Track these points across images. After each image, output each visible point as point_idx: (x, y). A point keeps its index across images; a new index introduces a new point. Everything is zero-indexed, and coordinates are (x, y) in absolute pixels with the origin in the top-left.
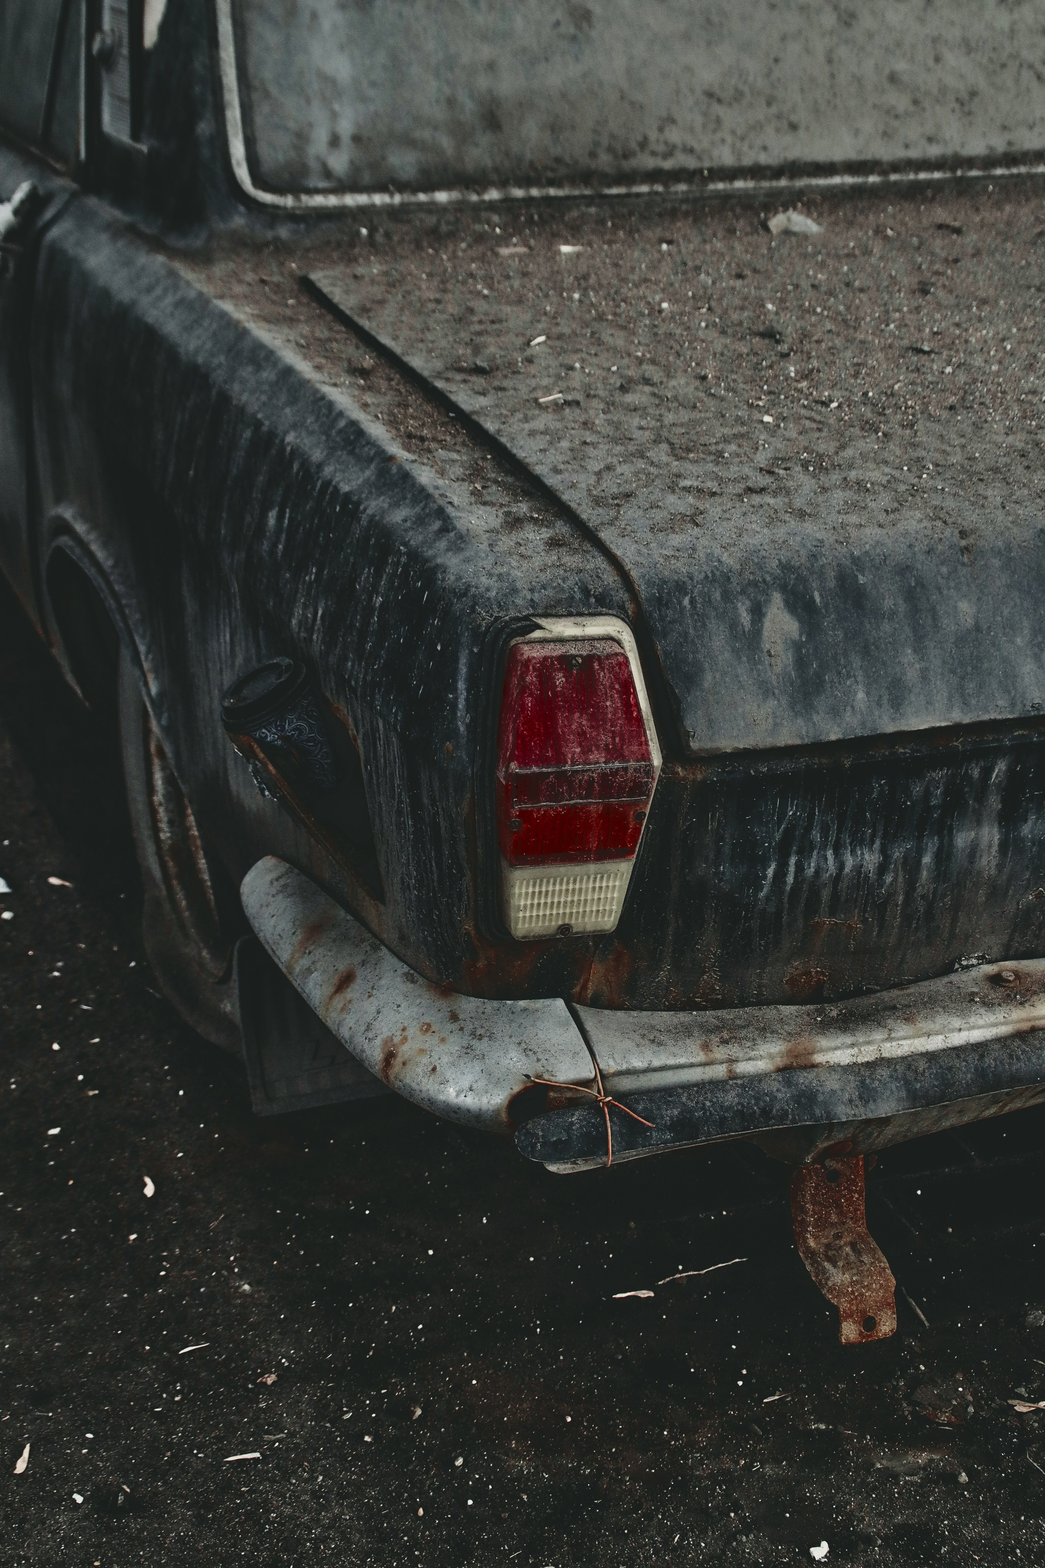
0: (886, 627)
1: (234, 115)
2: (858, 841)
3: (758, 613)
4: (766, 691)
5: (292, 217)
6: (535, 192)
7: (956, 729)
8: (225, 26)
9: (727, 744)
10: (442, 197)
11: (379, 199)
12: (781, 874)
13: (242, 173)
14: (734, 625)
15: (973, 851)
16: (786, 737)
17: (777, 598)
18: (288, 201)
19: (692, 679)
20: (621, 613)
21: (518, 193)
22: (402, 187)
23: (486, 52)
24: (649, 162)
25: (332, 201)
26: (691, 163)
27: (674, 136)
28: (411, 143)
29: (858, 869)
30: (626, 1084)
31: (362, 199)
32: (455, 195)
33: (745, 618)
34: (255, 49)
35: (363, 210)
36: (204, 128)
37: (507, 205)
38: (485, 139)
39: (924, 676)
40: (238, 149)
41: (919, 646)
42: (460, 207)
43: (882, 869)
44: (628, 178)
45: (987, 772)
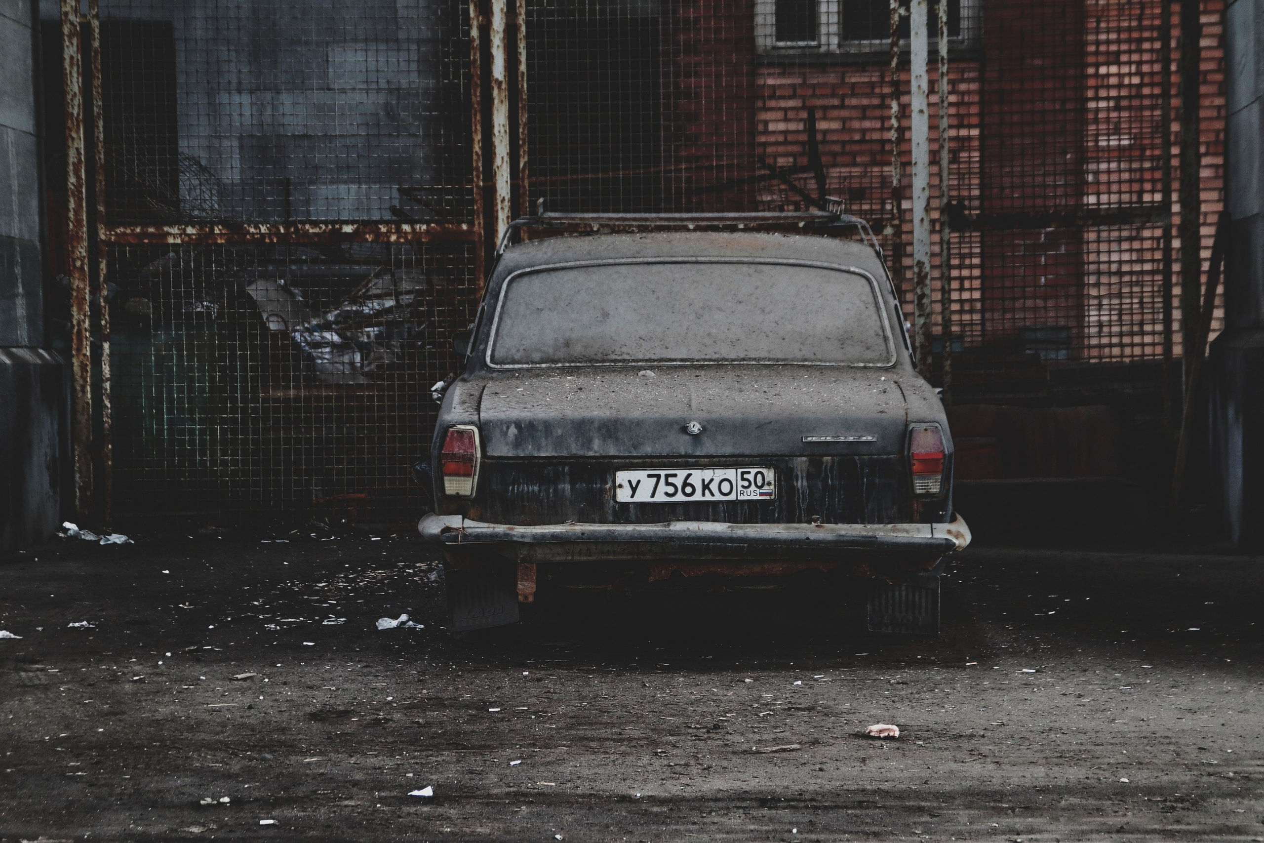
0: (539, 433)
1: (491, 343)
2: (533, 484)
3: (508, 428)
4: (507, 444)
5: (499, 371)
6: (573, 364)
7: (553, 457)
8: (496, 319)
9: (496, 454)
10: (544, 365)
11: (525, 366)
12: (513, 489)
13: (488, 359)
14: (502, 430)
15: (564, 490)
16: (510, 455)
17: (513, 425)
18: (498, 367)
19: (490, 440)
20: (476, 425)
21: (568, 365)
22: (533, 363)
23: (571, 325)
24: (613, 357)
25: (511, 366)
26: (628, 357)
27: (624, 350)
28: (540, 350)
29: (533, 491)
30: (469, 531)
31: (520, 366)
32: (548, 365)
33: (505, 428)
34: (503, 325)
35: (520, 369)
36: (482, 347)
37: (563, 368)
38: (563, 350)
39: (547, 445)
40: (489, 353)
41: (546, 438)
42: (549, 368)
43: (540, 491)
44: (604, 361)
45: (563, 469)
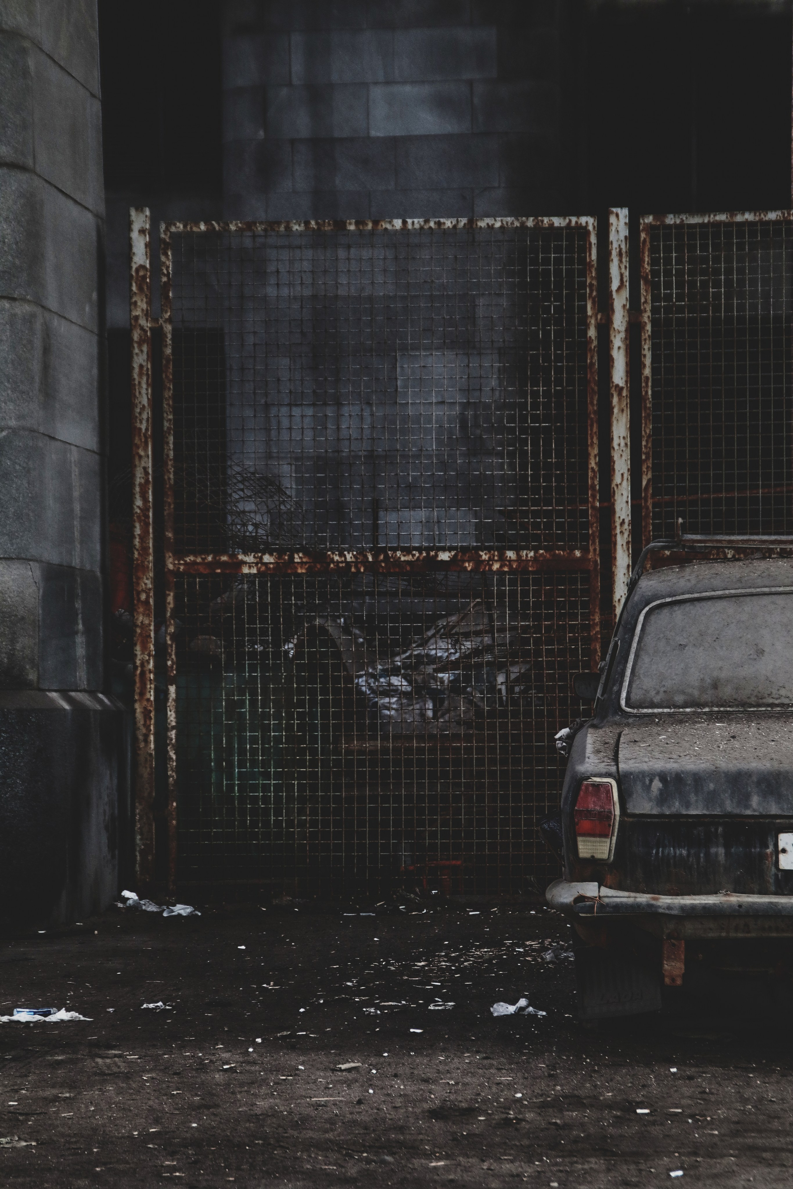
0: (688, 788)
1: (626, 684)
2: (680, 847)
3: (651, 781)
4: (650, 800)
5: (635, 716)
6: (722, 709)
7: (704, 816)
8: (632, 657)
9: (637, 812)
10: (688, 710)
11: (666, 710)
12: (657, 852)
13: (623, 703)
14: (644, 783)
15: (716, 854)
16: (655, 812)
17: (657, 778)
18: (635, 711)
19: (630, 795)
20: (614, 778)
21: (716, 709)
22: (675, 707)
23: (720, 663)
24: (771, 701)
25: (650, 711)
26: (786, 701)
27: (783, 692)
28: (683, 693)
29: (681, 854)
30: (606, 900)
31: (660, 710)
32: (693, 709)
33: (647, 782)
34: (639, 663)
35: (660, 714)
36: (615, 688)
37: (711, 713)
38: (710, 692)
39: (697, 801)
40: (624, 695)
41: (696, 794)
42: (694, 713)
43: (689, 855)
44: (759, 705)
45: (717, 830)
